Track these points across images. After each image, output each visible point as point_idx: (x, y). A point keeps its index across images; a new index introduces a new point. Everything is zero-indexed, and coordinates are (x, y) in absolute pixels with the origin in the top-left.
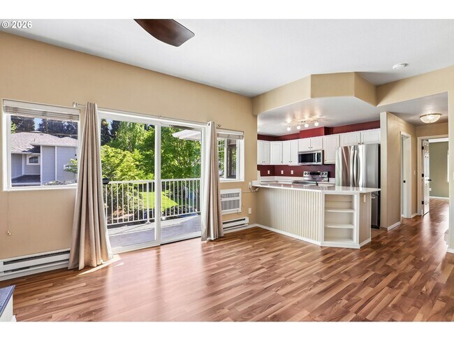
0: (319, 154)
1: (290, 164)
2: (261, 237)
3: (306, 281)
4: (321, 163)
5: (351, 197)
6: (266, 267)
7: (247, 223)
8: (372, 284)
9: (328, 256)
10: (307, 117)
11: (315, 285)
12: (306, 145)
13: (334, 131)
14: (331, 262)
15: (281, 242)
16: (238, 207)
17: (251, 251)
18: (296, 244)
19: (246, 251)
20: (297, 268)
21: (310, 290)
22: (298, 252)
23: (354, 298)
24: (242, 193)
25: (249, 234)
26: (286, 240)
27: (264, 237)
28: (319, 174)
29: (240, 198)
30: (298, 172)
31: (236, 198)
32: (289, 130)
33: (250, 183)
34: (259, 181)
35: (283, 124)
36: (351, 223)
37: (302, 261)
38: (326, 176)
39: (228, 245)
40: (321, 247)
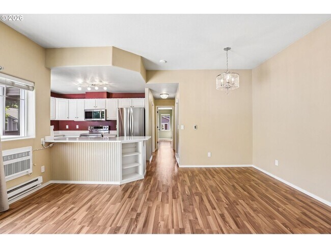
0: (103, 113)
1: (76, 120)
2: (62, 194)
3: (129, 221)
4: (104, 119)
5: (136, 144)
6: (86, 224)
7: (41, 183)
8: (166, 201)
9: (130, 191)
10: (97, 82)
11: (137, 220)
12: (92, 104)
13: (113, 96)
14: (134, 196)
15: (85, 192)
16: (29, 168)
17: (58, 213)
18: (100, 189)
19: (53, 216)
20: (114, 212)
21: (136, 227)
22: (106, 196)
23: (165, 217)
24: (33, 151)
25: (46, 194)
26: (91, 188)
27: (66, 193)
28: (102, 128)
29: (30, 157)
30: (83, 126)
31: (24, 159)
32: (80, 90)
33: (42, 139)
34: (52, 136)
35: (75, 84)
36: (136, 162)
37: (114, 203)
38: (108, 129)
39: (21, 218)
40: (121, 185)
